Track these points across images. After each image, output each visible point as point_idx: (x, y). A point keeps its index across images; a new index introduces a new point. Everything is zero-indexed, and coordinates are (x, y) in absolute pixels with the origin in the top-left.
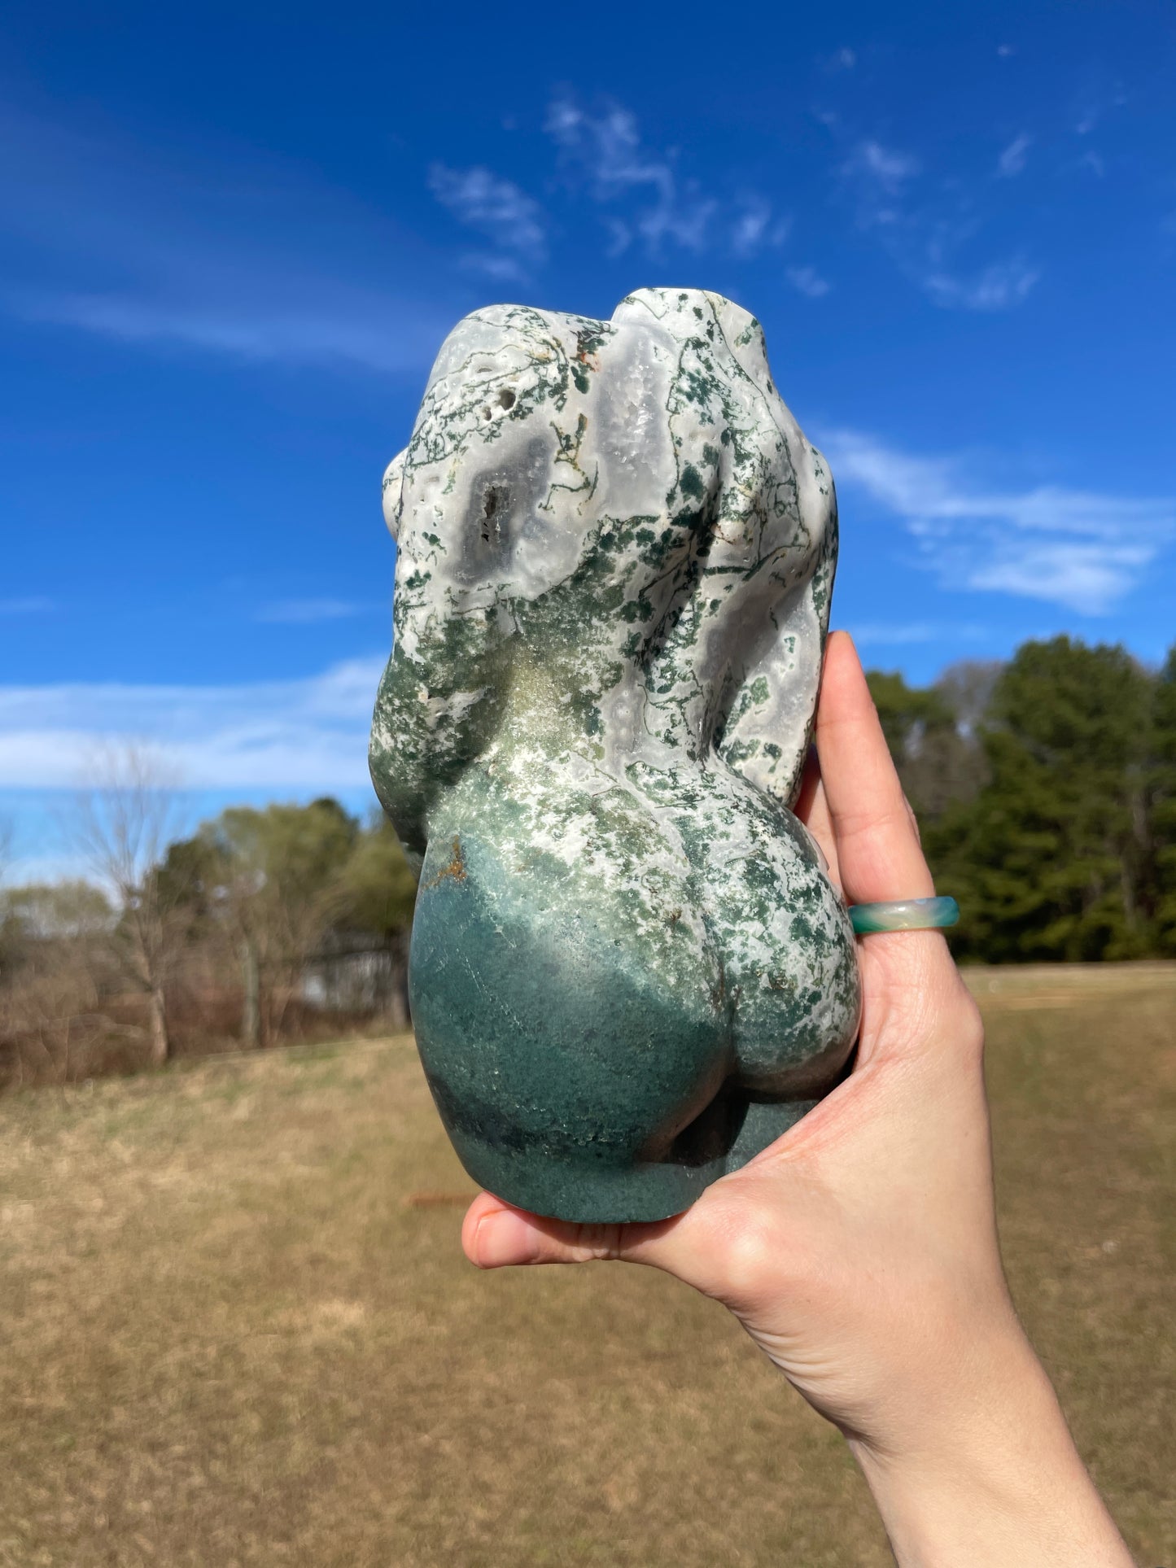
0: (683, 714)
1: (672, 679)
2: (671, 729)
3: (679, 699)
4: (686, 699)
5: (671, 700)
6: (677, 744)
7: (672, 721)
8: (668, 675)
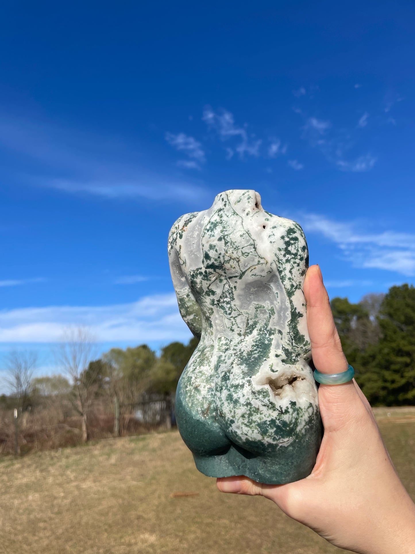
0: (235, 321)
1: (232, 311)
2: (232, 327)
3: (234, 317)
4: (236, 317)
5: (231, 317)
6: (234, 331)
7: (232, 324)
8: (230, 309)
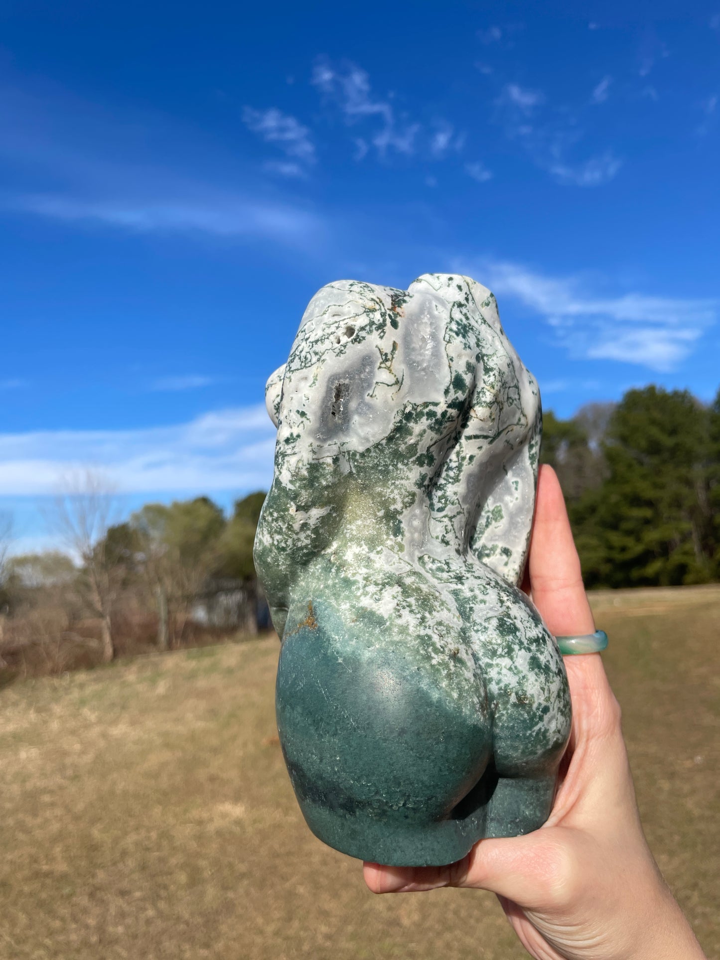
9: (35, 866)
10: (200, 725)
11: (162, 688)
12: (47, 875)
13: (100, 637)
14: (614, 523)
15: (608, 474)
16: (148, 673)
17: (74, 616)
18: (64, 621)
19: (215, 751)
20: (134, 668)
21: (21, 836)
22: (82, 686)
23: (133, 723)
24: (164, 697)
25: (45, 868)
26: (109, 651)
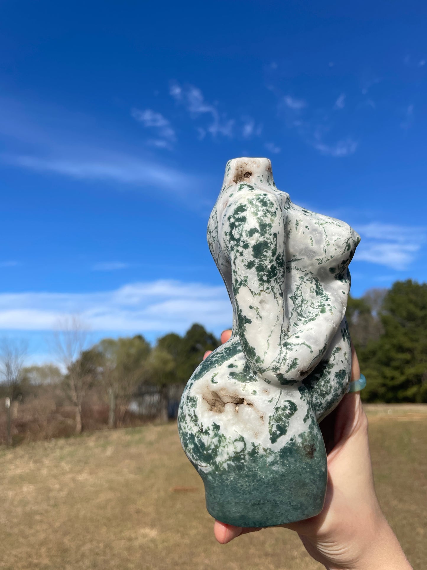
9: (30, 560)
10: (132, 476)
11: (109, 452)
12: (36, 565)
13: (74, 418)
14: (387, 362)
15: (383, 331)
16: (102, 442)
17: (60, 404)
18: (53, 407)
19: (141, 494)
20: (93, 438)
21: (22, 540)
22: (62, 448)
23: (91, 474)
24: (111, 458)
25: (35, 561)
26: (79, 427)
